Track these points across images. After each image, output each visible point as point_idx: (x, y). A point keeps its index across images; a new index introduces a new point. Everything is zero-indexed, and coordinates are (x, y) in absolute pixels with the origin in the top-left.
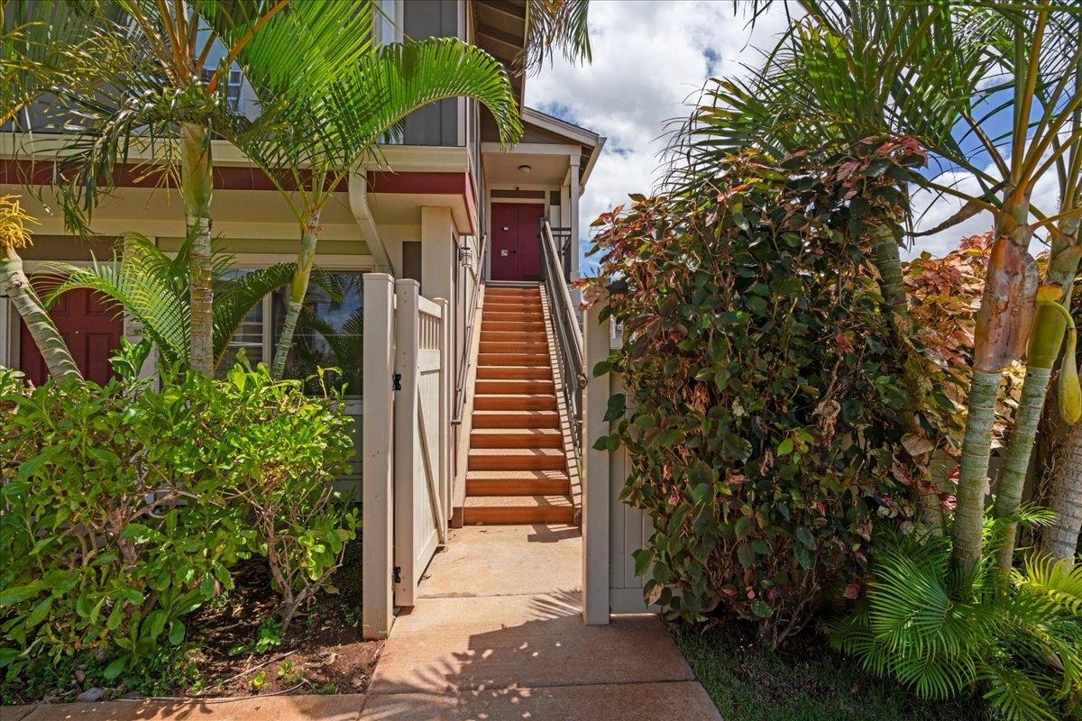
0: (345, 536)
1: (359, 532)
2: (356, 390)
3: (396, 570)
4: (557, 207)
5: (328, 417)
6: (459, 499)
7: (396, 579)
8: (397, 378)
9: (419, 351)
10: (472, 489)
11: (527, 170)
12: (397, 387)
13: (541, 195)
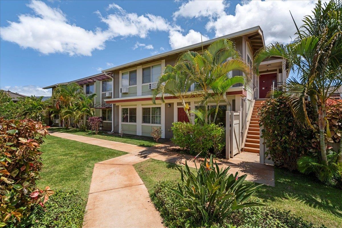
0: (223, 145)
1: (225, 145)
2: (225, 126)
3: (230, 152)
4: (280, 74)
5: (221, 130)
6: (243, 146)
7: (230, 153)
8: (230, 125)
9: (234, 121)
10: (246, 145)
11: (270, 66)
12: (230, 126)
13: (276, 70)
